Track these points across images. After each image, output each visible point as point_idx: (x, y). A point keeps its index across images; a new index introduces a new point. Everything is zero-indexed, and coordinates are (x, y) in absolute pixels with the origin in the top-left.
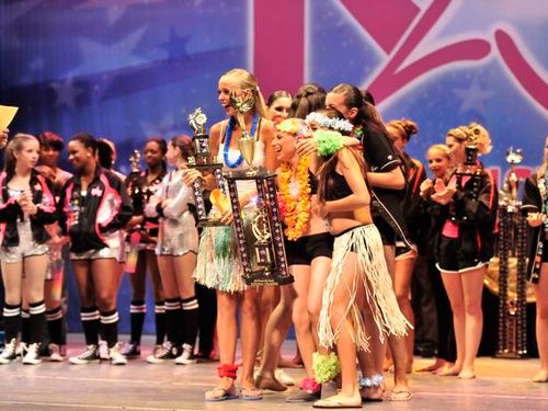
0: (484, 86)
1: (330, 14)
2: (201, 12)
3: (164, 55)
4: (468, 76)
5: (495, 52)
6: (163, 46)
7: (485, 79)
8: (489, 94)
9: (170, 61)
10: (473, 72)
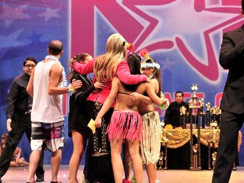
0: (171, 60)
1: (106, 27)
2: (47, 24)
3: (30, 42)
4: (165, 55)
5: (175, 46)
6: (29, 38)
7: (172, 57)
8: (173, 63)
9: (32, 45)
10: (167, 54)
